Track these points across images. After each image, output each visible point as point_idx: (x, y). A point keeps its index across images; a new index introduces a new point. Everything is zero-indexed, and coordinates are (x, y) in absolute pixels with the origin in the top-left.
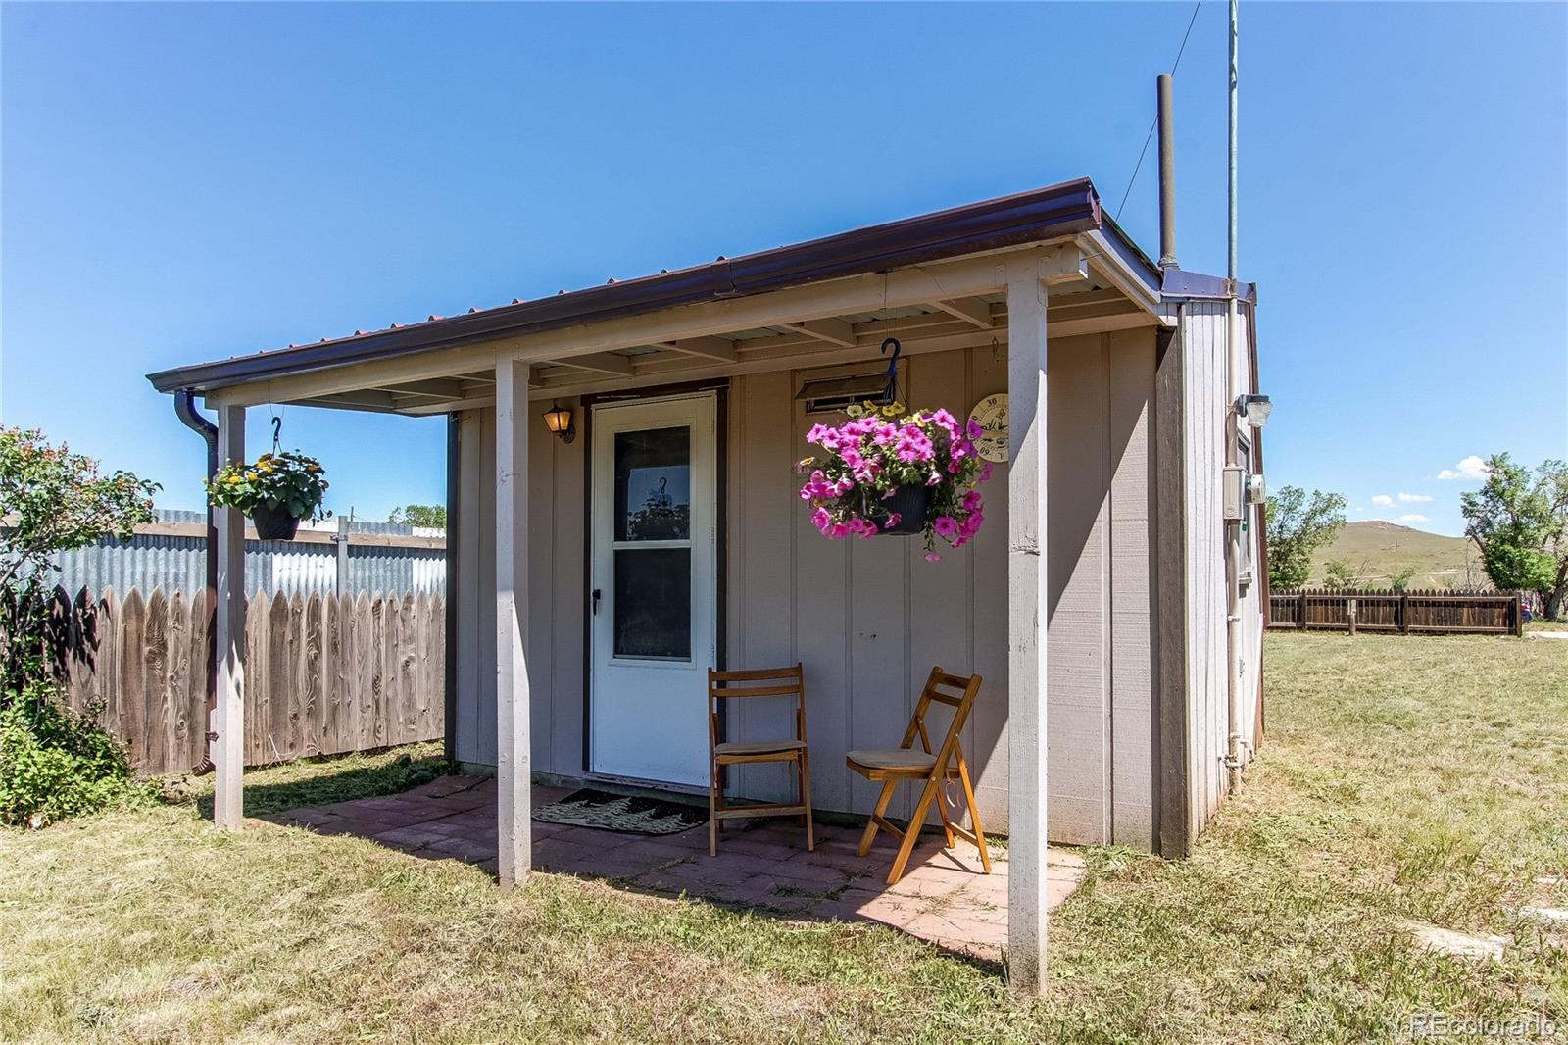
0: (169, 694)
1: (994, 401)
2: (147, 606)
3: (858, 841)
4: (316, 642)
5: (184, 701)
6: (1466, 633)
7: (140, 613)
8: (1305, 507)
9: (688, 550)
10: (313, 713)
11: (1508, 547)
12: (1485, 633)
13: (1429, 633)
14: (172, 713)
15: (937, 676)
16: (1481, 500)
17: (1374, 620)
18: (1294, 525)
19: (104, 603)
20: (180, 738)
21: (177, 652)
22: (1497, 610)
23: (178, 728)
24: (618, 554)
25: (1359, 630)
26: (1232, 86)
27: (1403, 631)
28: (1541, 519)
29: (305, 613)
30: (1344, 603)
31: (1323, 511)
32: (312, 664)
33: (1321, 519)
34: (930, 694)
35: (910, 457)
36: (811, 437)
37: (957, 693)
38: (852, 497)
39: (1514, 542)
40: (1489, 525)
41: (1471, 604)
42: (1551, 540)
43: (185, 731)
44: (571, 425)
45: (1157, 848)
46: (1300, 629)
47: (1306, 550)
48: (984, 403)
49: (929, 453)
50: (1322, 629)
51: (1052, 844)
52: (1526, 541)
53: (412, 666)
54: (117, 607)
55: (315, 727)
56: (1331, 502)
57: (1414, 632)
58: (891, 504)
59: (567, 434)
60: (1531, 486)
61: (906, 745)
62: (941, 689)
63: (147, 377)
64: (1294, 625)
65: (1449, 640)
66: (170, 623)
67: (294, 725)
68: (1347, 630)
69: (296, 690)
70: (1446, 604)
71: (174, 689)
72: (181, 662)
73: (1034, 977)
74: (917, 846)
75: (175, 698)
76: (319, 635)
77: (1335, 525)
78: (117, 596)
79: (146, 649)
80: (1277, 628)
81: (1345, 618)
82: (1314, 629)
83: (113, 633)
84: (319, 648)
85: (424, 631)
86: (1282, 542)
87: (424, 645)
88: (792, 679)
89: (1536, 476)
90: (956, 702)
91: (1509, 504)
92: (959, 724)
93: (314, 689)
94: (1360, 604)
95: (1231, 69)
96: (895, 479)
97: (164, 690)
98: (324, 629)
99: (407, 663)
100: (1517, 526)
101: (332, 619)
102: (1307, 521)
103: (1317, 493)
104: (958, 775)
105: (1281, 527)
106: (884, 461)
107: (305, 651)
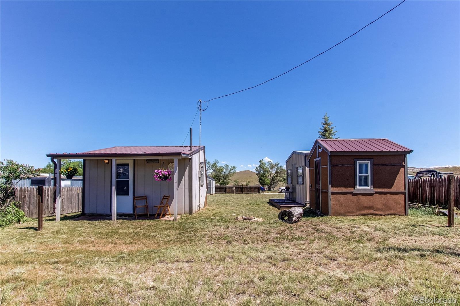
0: (26, 205)
1: (171, 164)
2: (23, 189)
3: (155, 216)
4: (48, 196)
5: (28, 206)
6: (252, 193)
7: (22, 191)
8: (229, 169)
9: (129, 181)
10: (48, 208)
11: (262, 177)
12: (255, 193)
13: (247, 193)
14: (26, 208)
15: (164, 196)
16: (258, 168)
17: (238, 191)
18: (227, 172)
19: (17, 189)
20: (27, 212)
21: (27, 197)
22: (257, 189)
23: (27, 211)
24: (117, 181)
25: (235, 193)
26: (200, 124)
27: (242, 193)
28: (268, 172)
29: (46, 191)
30: (233, 188)
31: (232, 170)
32: (48, 199)
33: (232, 171)
34: (163, 198)
35: (166, 174)
36: (155, 171)
37: (167, 198)
38: (160, 177)
39: (263, 176)
40: (260, 173)
41: (253, 188)
42: (269, 176)
43: (28, 211)
44: (108, 162)
45: (189, 214)
46: (225, 193)
47: (229, 177)
48: (170, 164)
49: (167, 174)
50: (229, 193)
51: (178, 215)
52: (265, 176)
53: (63, 200)
54: (19, 189)
55: (48, 211)
56: (234, 168)
57: (244, 193)
58: (163, 178)
59: (108, 163)
60: (266, 166)
61: (161, 204)
62: (165, 197)
63: (46, 155)
64: (224, 192)
65: (250, 194)
66: (26, 192)
67: (45, 210)
68: (233, 193)
69: (45, 204)
70: (249, 188)
71: (27, 204)
72: (28, 199)
73: (176, 220)
74: (162, 216)
75: (27, 206)
76: (49, 195)
77: (235, 172)
78: (19, 188)
79: (23, 197)
80: (222, 193)
81: (233, 191)
82: (227, 193)
83: (18, 194)
84: (49, 197)
85: (65, 194)
86: (225, 176)
87: (65, 196)
88: (145, 197)
89: (267, 164)
90: (167, 199)
91: (263, 169)
92: (168, 201)
93: (48, 204)
94: (235, 188)
95: (200, 122)
96: (164, 176)
97: (25, 204)
98: (49, 193)
99: (63, 199)
100: (264, 173)
101: (51, 192)
102: (229, 171)
103: (231, 166)
104: (167, 207)
105: (224, 173)
106: (163, 174)
107: (47, 197)
